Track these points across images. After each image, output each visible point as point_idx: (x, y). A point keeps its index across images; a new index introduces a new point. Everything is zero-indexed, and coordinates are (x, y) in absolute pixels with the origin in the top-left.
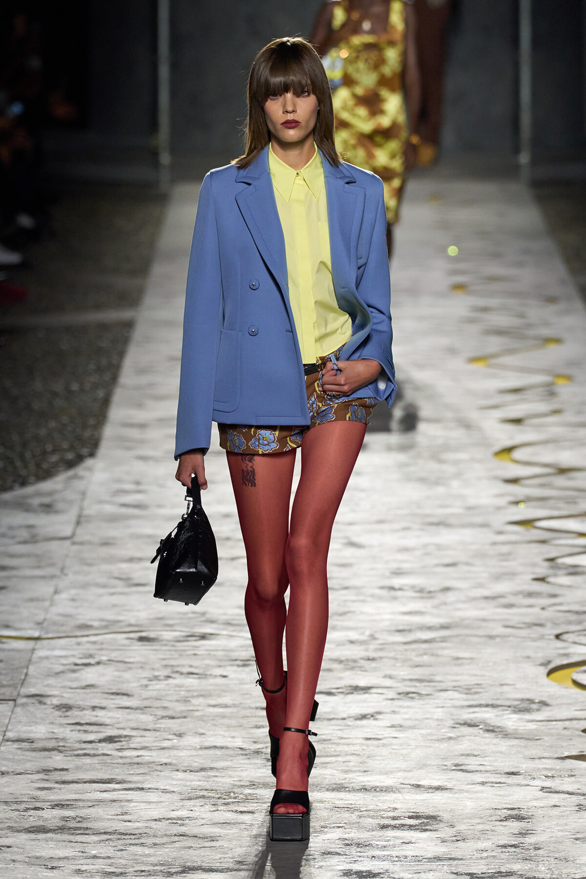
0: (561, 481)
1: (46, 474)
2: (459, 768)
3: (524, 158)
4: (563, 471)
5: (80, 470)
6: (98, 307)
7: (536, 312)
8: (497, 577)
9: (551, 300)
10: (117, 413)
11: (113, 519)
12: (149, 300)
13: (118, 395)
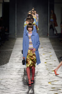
0: (50, 65)
1: (4, 64)
2: (40, 91)
3: (49, 36)
4: (51, 64)
5: (7, 64)
6: (9, 49)
7: (49, 50)
8: (44, 74)
9: (50, 49)
10: (10, 59)
11: (10, 68)
12: (14, 49)
13: (11, 57)
